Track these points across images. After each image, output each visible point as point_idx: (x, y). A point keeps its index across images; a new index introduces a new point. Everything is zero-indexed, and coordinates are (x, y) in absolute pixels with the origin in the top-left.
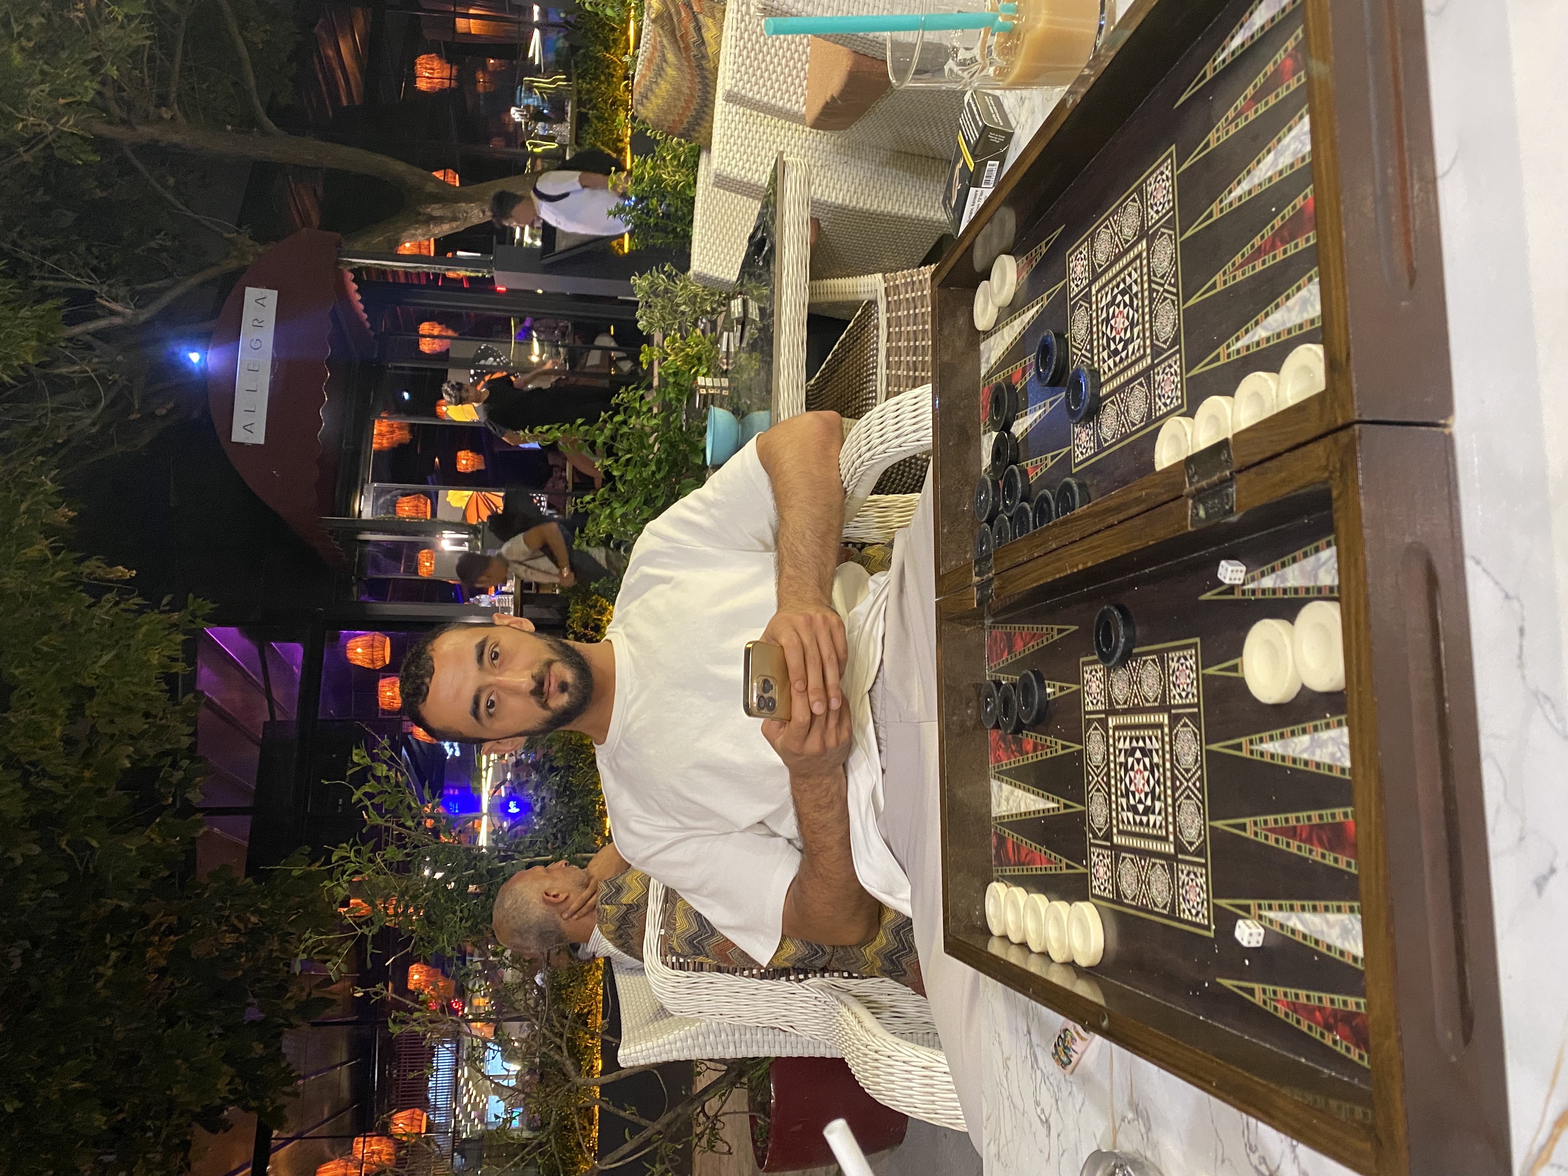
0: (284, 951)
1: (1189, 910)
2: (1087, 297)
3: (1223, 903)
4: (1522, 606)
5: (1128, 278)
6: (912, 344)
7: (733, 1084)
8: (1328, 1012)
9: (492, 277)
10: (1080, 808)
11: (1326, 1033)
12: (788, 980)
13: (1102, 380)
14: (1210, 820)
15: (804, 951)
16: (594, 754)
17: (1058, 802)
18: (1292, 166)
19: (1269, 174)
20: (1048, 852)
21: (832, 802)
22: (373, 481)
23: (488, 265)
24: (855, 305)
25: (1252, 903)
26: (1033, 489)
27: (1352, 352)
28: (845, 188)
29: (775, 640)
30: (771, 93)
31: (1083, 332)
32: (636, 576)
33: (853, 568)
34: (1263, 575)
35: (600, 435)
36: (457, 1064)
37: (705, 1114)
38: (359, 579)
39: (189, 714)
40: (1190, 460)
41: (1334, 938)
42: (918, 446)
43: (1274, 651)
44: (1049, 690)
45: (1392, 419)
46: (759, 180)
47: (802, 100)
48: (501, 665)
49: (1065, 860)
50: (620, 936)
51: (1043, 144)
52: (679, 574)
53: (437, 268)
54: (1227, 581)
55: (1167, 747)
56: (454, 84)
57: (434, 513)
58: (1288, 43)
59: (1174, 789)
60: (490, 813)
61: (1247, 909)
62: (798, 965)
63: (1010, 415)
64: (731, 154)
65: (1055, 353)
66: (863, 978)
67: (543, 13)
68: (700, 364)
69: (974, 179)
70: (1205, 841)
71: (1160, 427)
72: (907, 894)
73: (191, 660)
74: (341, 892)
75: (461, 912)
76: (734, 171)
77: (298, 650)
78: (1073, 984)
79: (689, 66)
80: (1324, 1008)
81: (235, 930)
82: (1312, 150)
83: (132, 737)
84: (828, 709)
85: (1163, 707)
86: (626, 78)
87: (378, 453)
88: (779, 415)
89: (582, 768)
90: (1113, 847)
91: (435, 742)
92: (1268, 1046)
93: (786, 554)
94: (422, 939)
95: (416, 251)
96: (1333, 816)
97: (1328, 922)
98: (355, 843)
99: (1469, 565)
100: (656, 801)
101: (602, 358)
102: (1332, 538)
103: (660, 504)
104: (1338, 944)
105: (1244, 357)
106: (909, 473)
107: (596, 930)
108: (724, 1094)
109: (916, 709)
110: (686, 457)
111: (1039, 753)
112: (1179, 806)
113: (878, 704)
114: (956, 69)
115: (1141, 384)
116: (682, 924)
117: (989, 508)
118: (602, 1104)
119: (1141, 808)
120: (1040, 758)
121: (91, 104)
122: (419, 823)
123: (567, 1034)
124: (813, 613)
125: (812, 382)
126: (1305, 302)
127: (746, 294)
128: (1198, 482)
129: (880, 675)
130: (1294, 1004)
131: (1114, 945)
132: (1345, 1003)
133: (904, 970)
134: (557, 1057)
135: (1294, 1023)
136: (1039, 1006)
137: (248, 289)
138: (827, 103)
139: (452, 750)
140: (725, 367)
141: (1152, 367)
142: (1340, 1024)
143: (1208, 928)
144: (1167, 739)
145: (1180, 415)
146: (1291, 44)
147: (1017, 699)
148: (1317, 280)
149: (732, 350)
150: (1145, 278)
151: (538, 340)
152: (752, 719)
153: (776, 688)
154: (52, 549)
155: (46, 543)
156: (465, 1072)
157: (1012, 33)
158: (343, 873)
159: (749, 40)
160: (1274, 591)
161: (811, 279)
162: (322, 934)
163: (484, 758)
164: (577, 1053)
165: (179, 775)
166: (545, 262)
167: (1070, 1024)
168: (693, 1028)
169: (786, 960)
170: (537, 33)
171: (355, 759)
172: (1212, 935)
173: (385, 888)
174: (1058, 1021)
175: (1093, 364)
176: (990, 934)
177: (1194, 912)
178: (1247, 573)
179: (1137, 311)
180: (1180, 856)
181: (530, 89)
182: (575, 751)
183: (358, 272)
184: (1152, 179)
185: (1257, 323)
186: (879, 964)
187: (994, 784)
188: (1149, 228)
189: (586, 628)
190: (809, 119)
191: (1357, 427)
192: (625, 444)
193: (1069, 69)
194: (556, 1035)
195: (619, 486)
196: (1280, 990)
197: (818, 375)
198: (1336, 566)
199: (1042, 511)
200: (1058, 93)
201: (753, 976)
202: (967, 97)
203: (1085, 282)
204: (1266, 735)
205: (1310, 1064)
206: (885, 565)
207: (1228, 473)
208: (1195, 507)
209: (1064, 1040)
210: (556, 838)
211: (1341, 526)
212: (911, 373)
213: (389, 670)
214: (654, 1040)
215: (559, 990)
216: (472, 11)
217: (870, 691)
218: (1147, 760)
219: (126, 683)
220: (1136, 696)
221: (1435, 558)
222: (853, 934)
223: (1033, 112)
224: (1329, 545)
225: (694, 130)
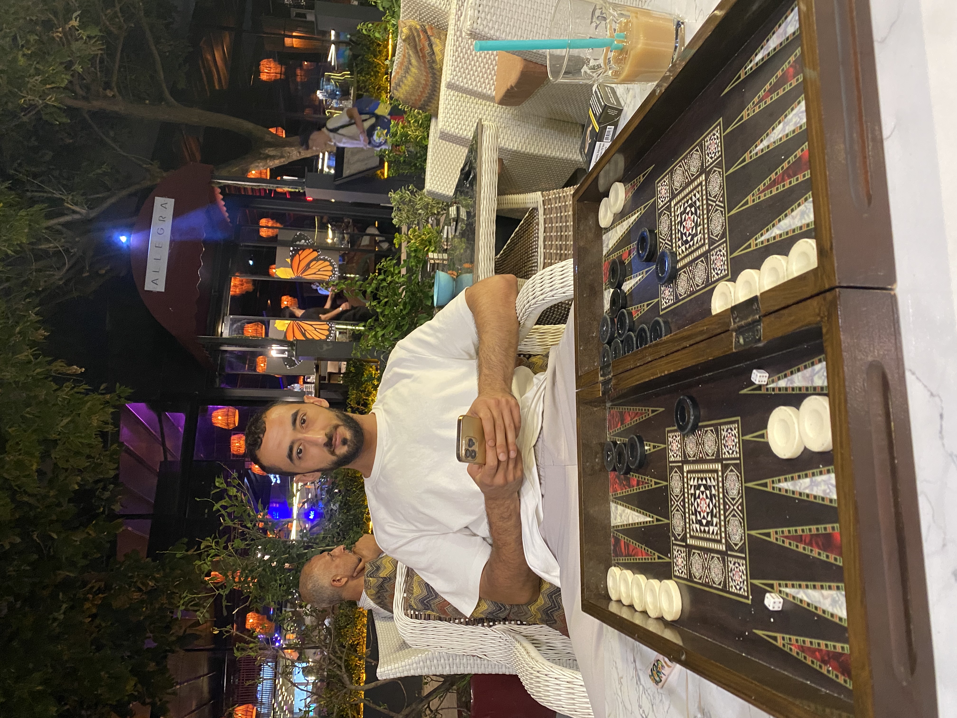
0: (171, 603)
1: (735, 586)
2: (669, 208)
3: (756, 582)
4: (941, 401)
5: (693, 197)
6: (559, 234)
7: (447, 690)
8: (824, 653)
9: (304, 192)
10: (666, 521)
11: (823, 666)
12: (483, 626)
13: (678, 258)
14: (748, 530)
15: (492, 608)
16: (363, 483)
17: (653, 517)
18: (794, 131)
19: (780, 136)
20: (646, 548)
21: (510, 515)
22: (230, 314)
23: (302, 184)
24: (525, 210)
25: (775, 583)
26: (636, 324)
27: (834, 244)
28: (519, 140)
29: (476, 414)
30: (474, 83)
31: (666, 229)
32: (391, 373)
33: (524, 370)
34: (779, 379)
35: (369, 287)
36: (275, 677)
37: (430, 710)
38: (220, 375)
39: (114, 457)
40: (734, 309)
41: (827, 606)
42: (564, 296)
43: (786, 426)
44: (646, 448)
45: (858, 285)
46: (467, 135)
47: (493, 87)
48: (306, 427)
49: (657, 554)
50: (379, 597)
51: (641, 117)
52: (416, 373)
53: (271, 186)
54: (757, 382)
55: (721, 485)
56: (283, 77)
57: (267, 334)
58: (790, 59)
59: (725, 510)
60: (298, 518)
61: (772, 586)
62: (490, 616)
63: (621, 279)
64: (450, 120)
65: (649, 242)
66: (530, 625)
67: (337, 35)
68: (430, 245)
69: (598, 137)
70: (745, 543)
71: (714, 287)
72: (557, 572)
73: (116, 424)
74: (206, 568)
75: (280, 580)
76: (452, 130)
77: (182, 417)
78: (663, 632)
79: (425, 67)
80: (821, 650)
81: (140, 590)
82: (807, 122)
83: (79, 470)
84: (509, 457)
85: (718, 459)
86: (387, 73)
87: (233, 297)
88: (478, 277)
89: (355, 492)
90: (687, 546)
91: (265, 474)
92: (786, 673)
93: (483, 361)
94: (256, 597)
95: (258, 176)
96: (825, 529)
97: (823, 595)
98: (215, 537)
99: (908, 374)
100: (401, 513)
101: (370, 241)
102: (822, 357)
103: (405, 330)
104: (830, 609)
105: (766, 246)
106: (558, 312)
107: (364, 593)
108: (442, 696)
109: (563, 458)
110: (421, 301)
111: (640, 486)
112: (729, 521)
113: (539, 455)
114: (589, 71)
115: (702, 261)
116: (417, 590)
117: (609, 335)
118: (367, 702)
119: (704, 522)
120: (641, 490)
121: (65, 88)
122: (255, 525)
123: (344, 658)
124: (500, 398)
125: (498, 256)
126: (803, 214)
127: (458, 203)
128: (739, 322)
129: (541, 436)
130: (802, 647)
131: (688, 607)
132: (835, 647)
133: (555, 620)
134: (338, 672)
135: (803, 659)
136: (641, 645)
137: (156, 198)
138: (508, 90)
139: (275, 479)
140: (446, 247)
141: (709, 251)
142: (832, 660)
143: (747, 598)
144: (720, 479)
145: (726, 281)
146: (792, 59)
147: (627, 452)
148: (811, 199)
149: (450, 237)
150: (704, 197)
151: (332, 230)
152: (461, 463)
153: (477, 444)
154: (33, 355)
155: (30, 351)
156: (280, 681)
157: (623, 51)
158: (208, 555)
159: (461, 52)
160: (786, 389)
161: (498, 195)
162: (195, 593)
163: (295, 485)
164: (350, 669)
165: (107, 494)
166: (337, 183)
167: (661, 657)
168: (423, 655)
169: (482, 613)
170: (333, 47)
171: (217, 484)
172: (749, 602)
173: (234, 565)
174: (653, 655)
175: (672, 249)
176: (610, 599)
177: (738, 587)
178: (769, 378)
179: (699, 217)
180: (729, 553)
181: (329, 79)
182: (351, 480)
183: (223, 188)
184: (708, 138)
185: (773, 226)
186: (539, 616)
187: (613, 505)
188: (707, 167)
189: (359, 405)
190: (498, 98)
191: (837, 290)
192: (384, 293)
193: (659, 72)
194: (337, 657)
195: (381, 318)
196: (794, 638)
197: (502, 252)
198: (825, 374)
199: (642, 337)
200: (650, 86)
201: (461, 623)
202: (594, 88)
203: (667, 199)
204: (782, 478)
205: (813, 685)
206: (543, 368)
207: (758, 317)
208: (737, 337)
209: (657, 667)
210: (339, 534)
211: (829, 350)
212: (559, 252)
213: (238, 430)
214: (399, 662)
215: (340, 629)
216: (294, 34)
217: (534, 446)
218: (708, 492)
219: (78, 437)
220: (701, 452)
221: (887, 371)
222: (523, 597)
223: (635, 97)
224: (820, 361)
225: (427, 105)
